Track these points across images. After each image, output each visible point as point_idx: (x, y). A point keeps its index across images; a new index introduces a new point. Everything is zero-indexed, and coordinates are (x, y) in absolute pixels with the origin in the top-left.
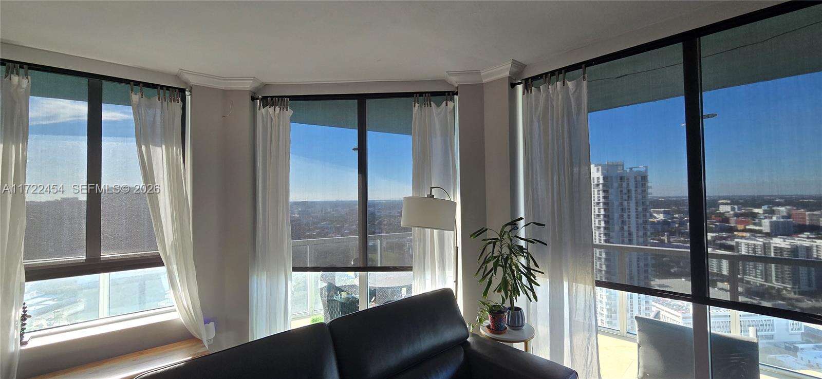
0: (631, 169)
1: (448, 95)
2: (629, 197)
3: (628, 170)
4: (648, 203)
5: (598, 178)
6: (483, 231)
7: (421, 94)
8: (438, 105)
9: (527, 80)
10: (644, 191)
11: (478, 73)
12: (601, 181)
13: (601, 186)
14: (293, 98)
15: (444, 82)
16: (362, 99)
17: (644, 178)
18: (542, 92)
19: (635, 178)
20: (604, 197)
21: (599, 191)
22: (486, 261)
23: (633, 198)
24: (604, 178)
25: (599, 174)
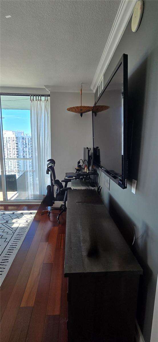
0: (27, 135)
2: (26, 146)
3: (25, 135)
5: (14, 137)
13: (15, 141)
19: (28, 138)
23: (28, 147)
24: (16, 138)
25: (14, 136)
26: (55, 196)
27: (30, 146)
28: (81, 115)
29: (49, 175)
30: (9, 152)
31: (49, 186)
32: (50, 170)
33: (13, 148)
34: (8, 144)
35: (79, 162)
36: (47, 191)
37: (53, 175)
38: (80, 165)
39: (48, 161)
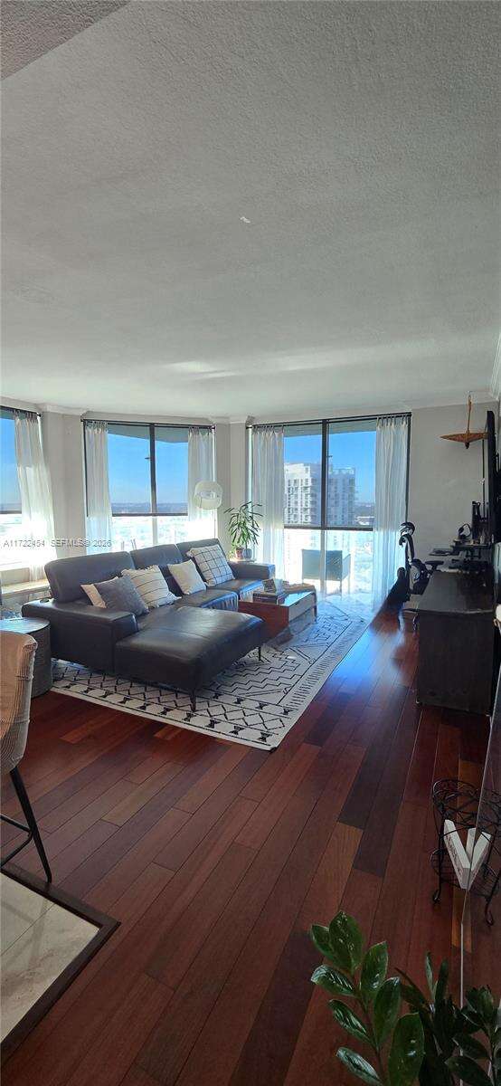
0: (340, 470)
1: (208, 428)
2: (336, 502)
3: (337, 472)
4: (354, 510)
5: (307, 480)
6: (230, 510)
7: (193, 427)
8: (203, 434)
9: (254, 426)
10: (351, 496)
11: (228, 418)
12: (310, 484)
13: (309, 489)
14: (110, 423)
15: (207, 419)
16: (152, 426)
17: (352, 481)
18: (262, 434)
19: (344, 480)
20: (312, 502)
21: (307, 495)
22: (233, 526)
23: (341, 503)
24: (312, 480)
25: (308, 476)
26: (411, 588)
27: (347, 502)
28: (467, 446)
29: (403, 549)
30: (292, 517)
31: (401, 570)
32: (405, 539)
33: (304, 506)
34: (293, 497)
35: (461, 530)
36: (396, 578)
37: (411, 550)
38: (464, 536)
39: (403, 525)
